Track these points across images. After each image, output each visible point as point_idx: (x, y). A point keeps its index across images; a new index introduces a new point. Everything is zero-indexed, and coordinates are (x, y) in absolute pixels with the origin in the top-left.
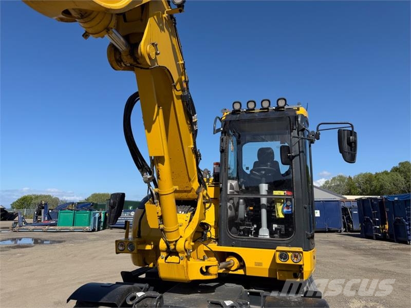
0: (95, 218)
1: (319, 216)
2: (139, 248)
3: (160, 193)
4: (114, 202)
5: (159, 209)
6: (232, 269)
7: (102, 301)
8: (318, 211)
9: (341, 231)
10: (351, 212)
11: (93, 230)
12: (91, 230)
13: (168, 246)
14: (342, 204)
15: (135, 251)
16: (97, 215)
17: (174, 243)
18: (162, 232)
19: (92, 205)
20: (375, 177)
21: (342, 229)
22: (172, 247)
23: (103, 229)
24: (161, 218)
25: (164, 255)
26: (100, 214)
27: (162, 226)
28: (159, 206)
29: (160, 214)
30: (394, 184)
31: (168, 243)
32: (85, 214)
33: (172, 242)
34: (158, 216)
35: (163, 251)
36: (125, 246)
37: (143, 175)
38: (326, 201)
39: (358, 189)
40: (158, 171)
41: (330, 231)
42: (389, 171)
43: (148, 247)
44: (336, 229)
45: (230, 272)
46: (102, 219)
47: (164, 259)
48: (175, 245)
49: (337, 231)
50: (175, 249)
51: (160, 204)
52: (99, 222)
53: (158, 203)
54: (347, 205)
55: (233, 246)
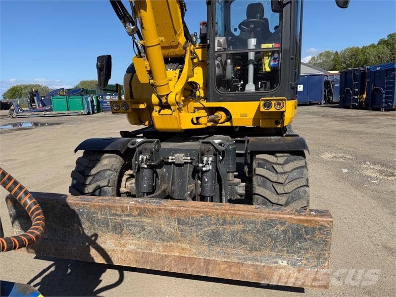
0: (88, 102)
1: (302, 90)
2: (133, 107)
3: (146, 45)
4: (101, 64)
5: (147, 63)
6: (220, 121)
7: (106, 149)
8: (302, 86)
9: (321, 104)
10: (333, 85)
11: (89, 114)
12: (86, 113)
13: (160, 100)
14: (325, 78)
15: (130, 110)
16: (89, 99)
17: (166, 97)
18: (153, 87)
19: (83, 91)
20: (362, 51)
21: (322, 101)
22: (164, 101)
23: (98, 113)
24: (150, 72)
25: (157, 108)
26: (92, 98)
27: (152, 81)
28: (146, 60)
29: (149, 69)
30: (379, 57)
31: (159, 97)
32: (77, 99)
33: (164, 96)
34: (147, 71)
35: (156, 105)
36: (120, 106)
37: (125, 26)
38: (310, 75)
39: (343, 64)
40: (141, 19)
41: (311, 104)
42: (376, 45)
43: (142, 106)
44: (317, 102)
45: (219, 125)
46: (95, 103)
47: (158, 112)
48: (166, 99)
49: (317, 104)
50: (167, 102)
51: (147, 59)
52: (93, 106)
53: (146, 57)
54: (330, 79)
55: (220, 101)
